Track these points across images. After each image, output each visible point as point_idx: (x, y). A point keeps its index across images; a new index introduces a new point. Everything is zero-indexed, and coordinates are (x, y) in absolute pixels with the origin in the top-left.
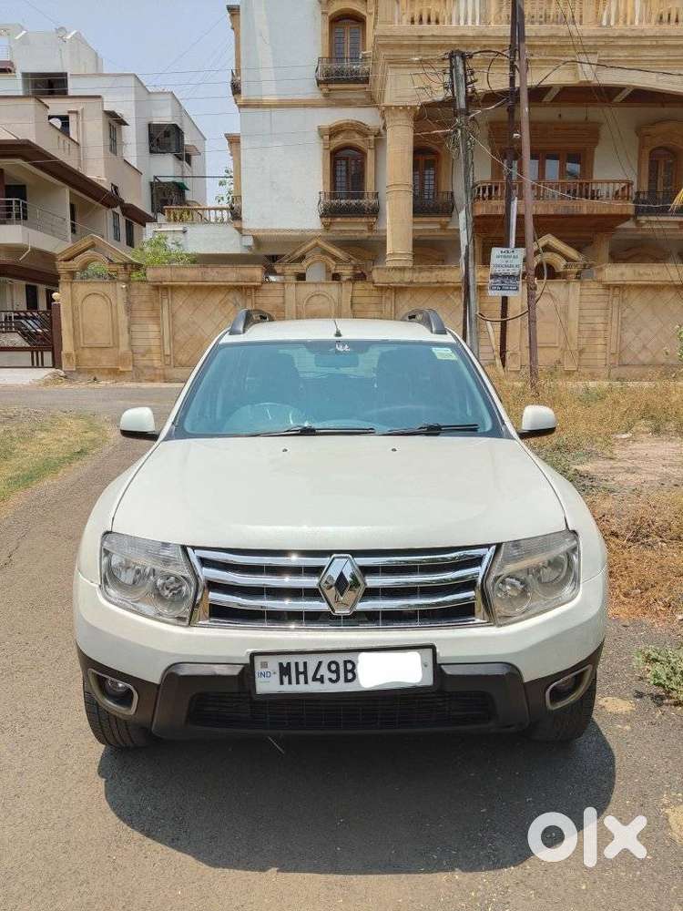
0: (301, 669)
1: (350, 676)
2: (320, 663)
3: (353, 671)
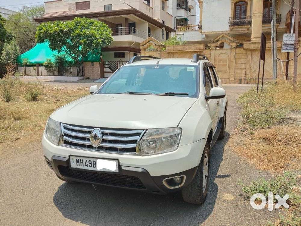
0: (82, 162)
1: (95, 166)
2: (87, 160)
3: (95, 164)
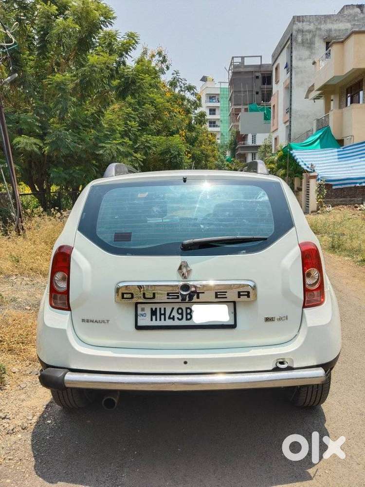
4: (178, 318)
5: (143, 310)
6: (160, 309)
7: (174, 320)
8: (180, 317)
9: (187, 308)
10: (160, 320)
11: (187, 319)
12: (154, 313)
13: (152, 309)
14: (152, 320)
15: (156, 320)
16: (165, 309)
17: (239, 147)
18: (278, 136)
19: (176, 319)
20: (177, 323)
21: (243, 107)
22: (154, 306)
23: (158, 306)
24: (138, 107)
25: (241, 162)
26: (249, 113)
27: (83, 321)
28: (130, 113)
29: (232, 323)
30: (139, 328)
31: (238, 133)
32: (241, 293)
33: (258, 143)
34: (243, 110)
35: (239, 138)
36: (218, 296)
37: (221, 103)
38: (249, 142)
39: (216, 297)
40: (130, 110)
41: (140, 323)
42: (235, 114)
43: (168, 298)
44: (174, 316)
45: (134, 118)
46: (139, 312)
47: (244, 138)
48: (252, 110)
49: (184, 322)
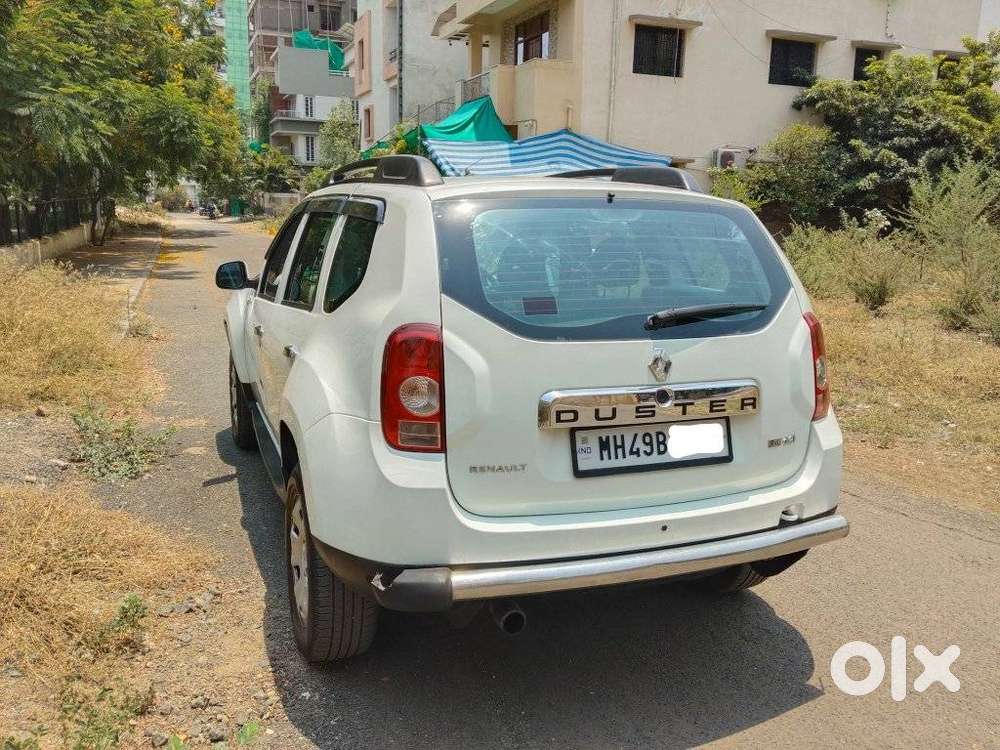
4: (645, 452)
5: (585, 440)
6: (615, 437)
7: (639, 456)
8: (648, 449)
9: (658, 434)
10: (617, 457)
11: (660, 453)
12: (604, 445)
13: (600, 438)
14: (602, 458)
15: (610, 458)
16: (622, 437)
17: (278, 121)
18: (372, 106)
19: (642, 453)
20: (644, 460)
21: (281, 36)
22: (604, 434)
23: (610, 433)
24: (92, 11)
25: (282, 152)
26: (294, 50)
27: (473, 469)
28: (76, 25)
29: (726, 454)
30: (579, 474)
31: (274, 90)
32: (746, 402)
33: (318, 116)
34: (281, 41)
35: (276, 102)
36: (715, 408)
37: (229, 18)
38: (299, 111)
39: (711, 411)
40: (76, 16)
41: (583, 466)
42: (267, 47)
43: (637, 417)
44: (638, 449)
45: (87, 38)
46: (579, 445)
47: (287, 102)
48: (301, 44)
49: (655, 459)
